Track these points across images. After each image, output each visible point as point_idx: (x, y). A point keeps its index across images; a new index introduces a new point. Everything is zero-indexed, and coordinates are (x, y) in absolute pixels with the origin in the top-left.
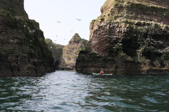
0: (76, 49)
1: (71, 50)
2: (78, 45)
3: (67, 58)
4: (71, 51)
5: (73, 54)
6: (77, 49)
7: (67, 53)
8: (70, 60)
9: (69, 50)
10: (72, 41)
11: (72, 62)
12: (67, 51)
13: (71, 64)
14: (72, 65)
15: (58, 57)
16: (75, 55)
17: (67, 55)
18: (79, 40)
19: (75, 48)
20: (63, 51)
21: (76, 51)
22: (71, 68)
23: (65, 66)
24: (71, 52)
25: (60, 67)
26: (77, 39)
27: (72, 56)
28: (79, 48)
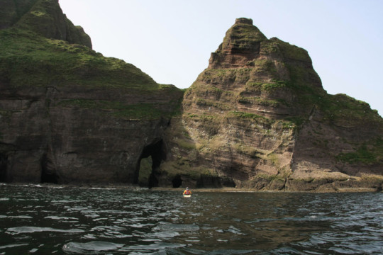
0: (243, 82)
1: (219, 87)
2: (252, 64)
3: (197, 124)
4: (218, 95)
5: (228, 105)
6: (248, 78)
7: (202, 105)
8: (213, 132)
9: (209, 87)
10: (223, 51)
11: (224, 142)
12: (199, 94)
13: (218, 153)
14: (222, 159)
15: (162, 122)
16: (240, 106)
17: (202, 111)
18: (259, 42)
19: (238, 78)
20: (185, 96)
21: (242, 89)
22: (221, 175)
23: (191, 163)
24: (218, 98)
25: (166, 173)
26: (246, 39)
27: (224, 115)
28: (261, 74)
